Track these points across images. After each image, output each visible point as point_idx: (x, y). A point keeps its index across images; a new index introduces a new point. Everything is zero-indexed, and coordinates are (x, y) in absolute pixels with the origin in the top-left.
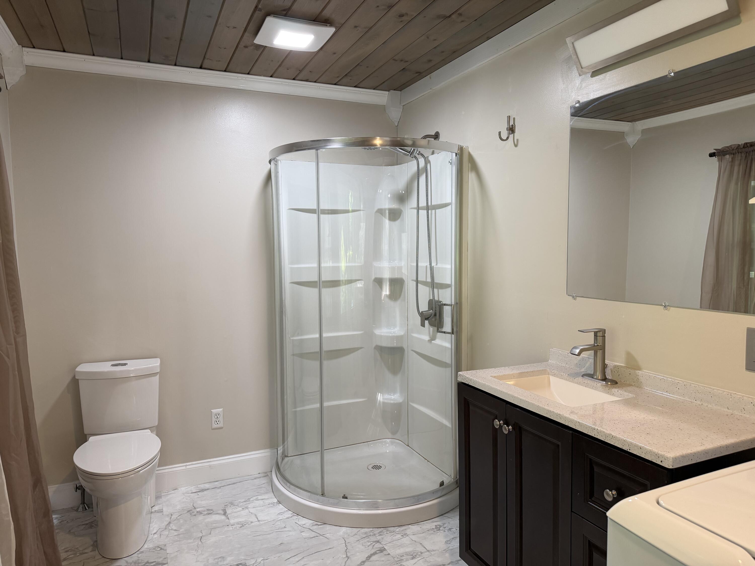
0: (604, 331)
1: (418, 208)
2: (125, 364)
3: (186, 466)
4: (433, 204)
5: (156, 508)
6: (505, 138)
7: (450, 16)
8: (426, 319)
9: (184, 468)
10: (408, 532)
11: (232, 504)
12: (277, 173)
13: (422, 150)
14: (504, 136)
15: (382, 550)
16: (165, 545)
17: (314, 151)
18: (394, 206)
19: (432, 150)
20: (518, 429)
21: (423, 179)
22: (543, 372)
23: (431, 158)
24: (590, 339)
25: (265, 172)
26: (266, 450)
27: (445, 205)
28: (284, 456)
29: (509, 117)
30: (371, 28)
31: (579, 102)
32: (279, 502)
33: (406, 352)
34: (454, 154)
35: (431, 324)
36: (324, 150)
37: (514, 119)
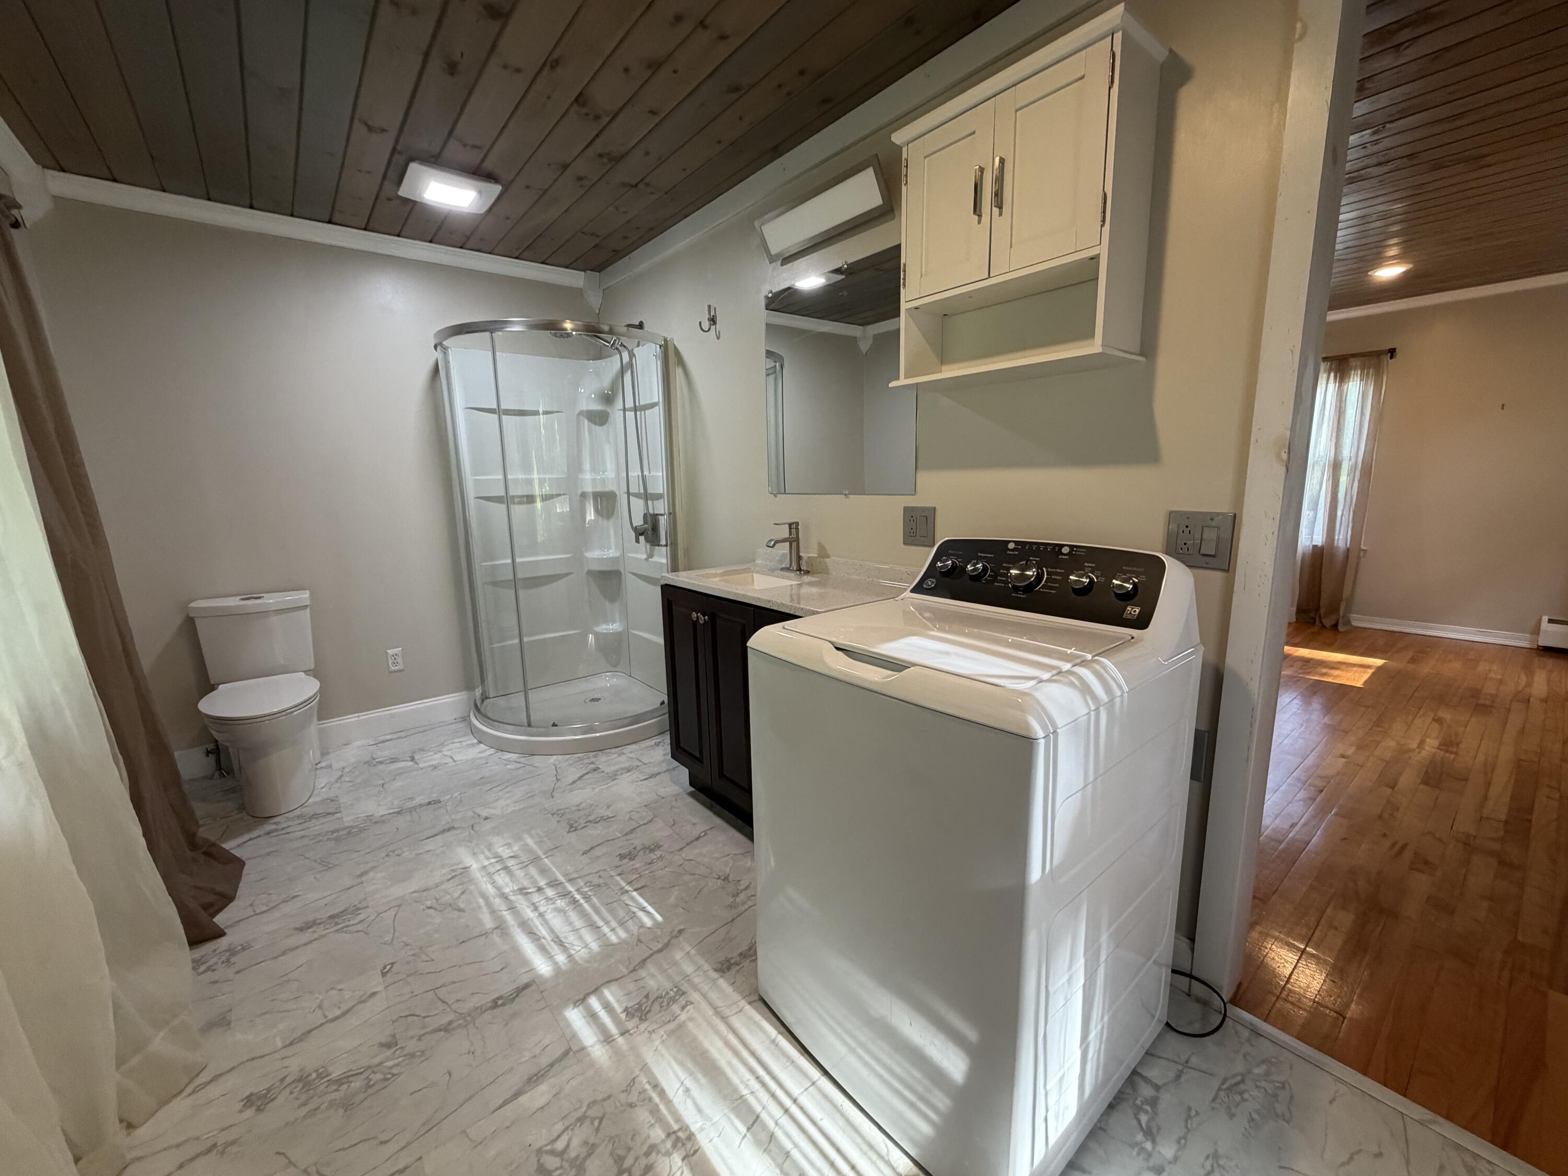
0: (797, 524)
1: (624, 410)
2: (260, 598)
3: (358, 717)
4: (641, 404)
5: (323, 764)
6: (707, 329)
7: (636, 185)
8: (642, 534)
9: (357, 719)
10: (625, 751)
11: (422, 750)
12: (447, 362)
13: (624, 340)
14: (706, 327)
15: (595, 770)
16: (337, 797)
17: (487, 334)
18: (597, 407)
19: (636, 340)
20: (713, 618)
21: (628, 377)
22: (747, 570)
23: (636, 351)
24: (784, 532)
25: (431, 363)
26: (463, 693)
27: (652, 405)
28: (485, 697)
29: (709, 307)
30: (546, 191)
31: (771, 292)
32: (480, 742)
33: (623, 576)
34: (658, 346)
35: (647, 540)
36: (500, 333)
37: (715, 308)
